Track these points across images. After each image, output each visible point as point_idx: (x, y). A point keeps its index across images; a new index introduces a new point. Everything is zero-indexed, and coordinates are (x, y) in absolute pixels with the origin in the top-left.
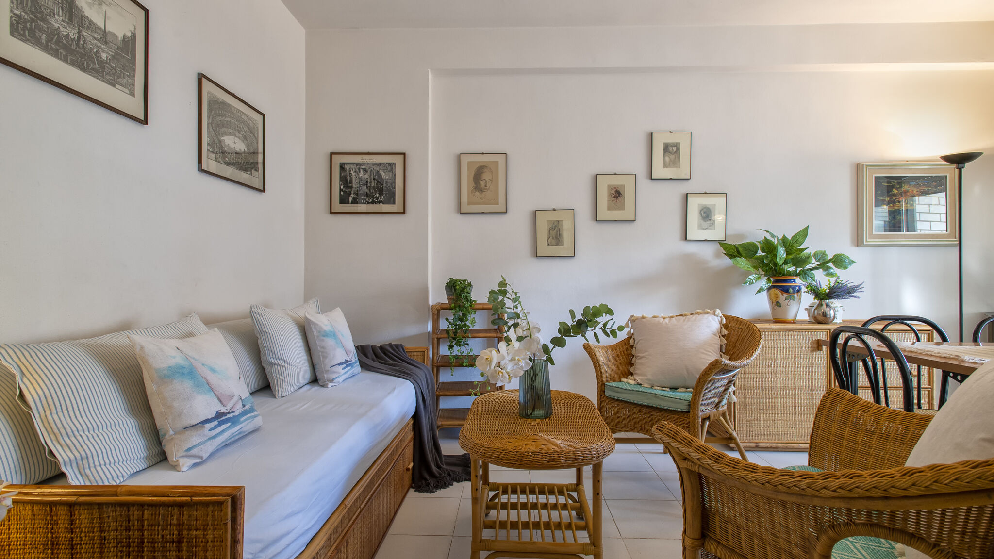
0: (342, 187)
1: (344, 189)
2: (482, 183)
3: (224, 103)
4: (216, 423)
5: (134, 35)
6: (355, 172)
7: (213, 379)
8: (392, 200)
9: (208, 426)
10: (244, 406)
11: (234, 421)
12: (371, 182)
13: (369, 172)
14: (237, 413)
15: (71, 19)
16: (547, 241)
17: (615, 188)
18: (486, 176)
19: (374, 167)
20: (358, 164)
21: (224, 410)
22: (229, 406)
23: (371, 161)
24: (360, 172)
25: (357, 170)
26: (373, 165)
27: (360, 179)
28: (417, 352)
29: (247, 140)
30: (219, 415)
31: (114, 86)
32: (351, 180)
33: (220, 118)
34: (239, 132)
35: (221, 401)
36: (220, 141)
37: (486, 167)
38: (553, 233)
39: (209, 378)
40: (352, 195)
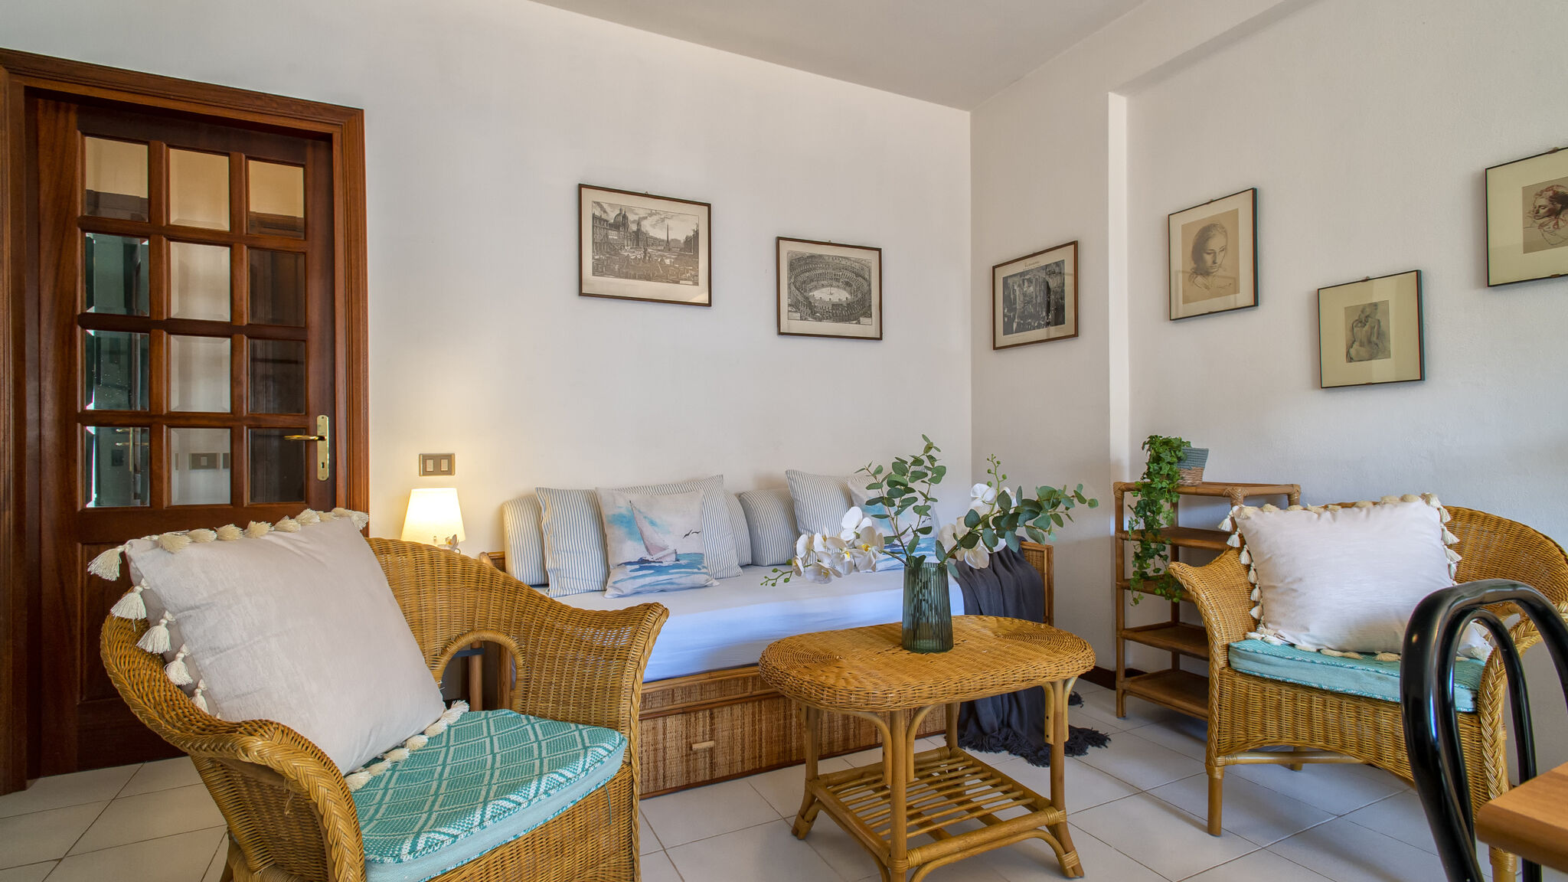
0: (1006, 311)
1: (1008, 314)
2: (1208, 258)
3: (812, 257)
4: (637, 566)
5: (697, 233)
6: (1019, 286)
7: (648, 530)
8: (1061, 319)
9: (629, 567)
10: (677, 560)
11: (660, 570)
12: (1036, 297)
13: (1034, 283)
14: (665, 564)
15: (638, 245)
16: (1348, 353)
17: (1547, 190)
18: (1215, 243)
19: (1039, 274)
20: (1022, 274)
21: (649, 558)
22: (655, 557)
23: (1036, 266)
24: (1024, 285)
25: (1021, 282)
26: (1038, 271)
27: (1025, 295)
28: (1037, 551)
29: (851, 286)
30: (642, 561)
31: (678, 283)
32: (1015, 299)
33: (807, 274)
34: (837, 280)
35: (648, 550)
36: (807, 298)
37: (1215, 225)
38: (1362, 333)
39: (644, 529)
40: (1016, 320)
